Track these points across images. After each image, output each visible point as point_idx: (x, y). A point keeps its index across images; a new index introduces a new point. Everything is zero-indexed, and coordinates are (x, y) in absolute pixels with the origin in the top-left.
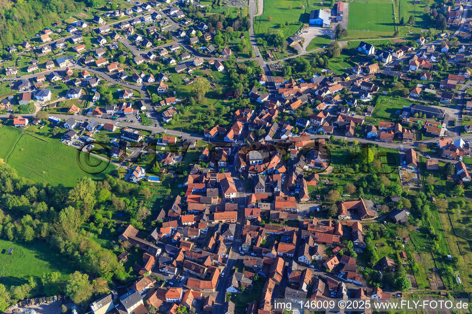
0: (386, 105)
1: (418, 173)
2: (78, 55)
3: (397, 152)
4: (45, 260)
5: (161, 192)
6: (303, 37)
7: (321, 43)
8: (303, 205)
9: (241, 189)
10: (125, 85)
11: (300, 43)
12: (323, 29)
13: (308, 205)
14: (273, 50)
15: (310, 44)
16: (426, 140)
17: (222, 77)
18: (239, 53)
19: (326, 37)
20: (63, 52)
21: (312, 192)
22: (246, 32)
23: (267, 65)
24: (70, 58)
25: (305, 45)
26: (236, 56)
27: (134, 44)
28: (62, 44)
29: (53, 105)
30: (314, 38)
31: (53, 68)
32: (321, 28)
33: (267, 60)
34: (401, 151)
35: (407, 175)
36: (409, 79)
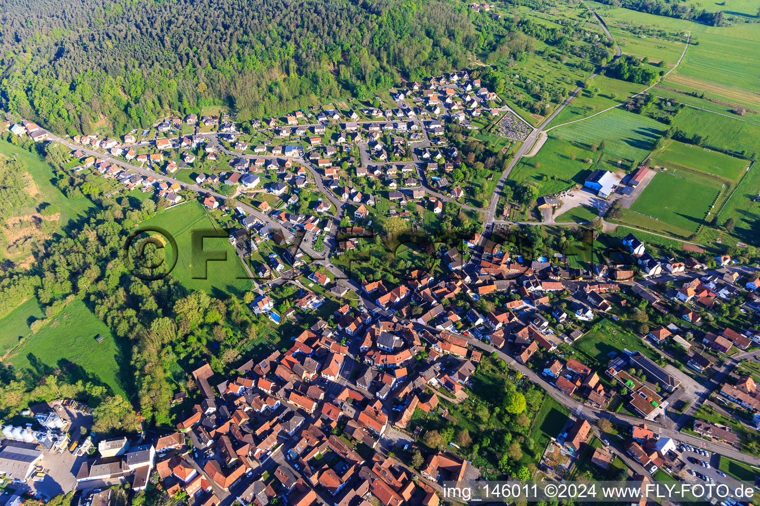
0: (603, 337)
1: (574, 460)
2: (310, 147)
3: (566, 414)
4: (119, 364)
5: (271, 337)
6: (563, 201)
7: (581, 217)
8: (395, 431)
9: (347, 373)
10: (329, 196)
11: (554, 208)
12: (597, 198)
13: (401, 434)
14: (515, 206)
15: (566, 213)
16: (622, 414)
17: (433, 221)
18: (472, 197)
19: (593, 210)
20: (299, 140)
21: (417, 418)
22: (499, 174)
23: (493, 224)
24: (300, 148)
25: (558, 212)
26: (466, 199)
27: (369, 152)
28: (302, 132)
29: (251, 194)
30: (576, 206)
31: (279, 155)
32: (594, 196)
33: (498, 217)
34: (574, 415)
35: (555, 456)
36: (664, 311)
